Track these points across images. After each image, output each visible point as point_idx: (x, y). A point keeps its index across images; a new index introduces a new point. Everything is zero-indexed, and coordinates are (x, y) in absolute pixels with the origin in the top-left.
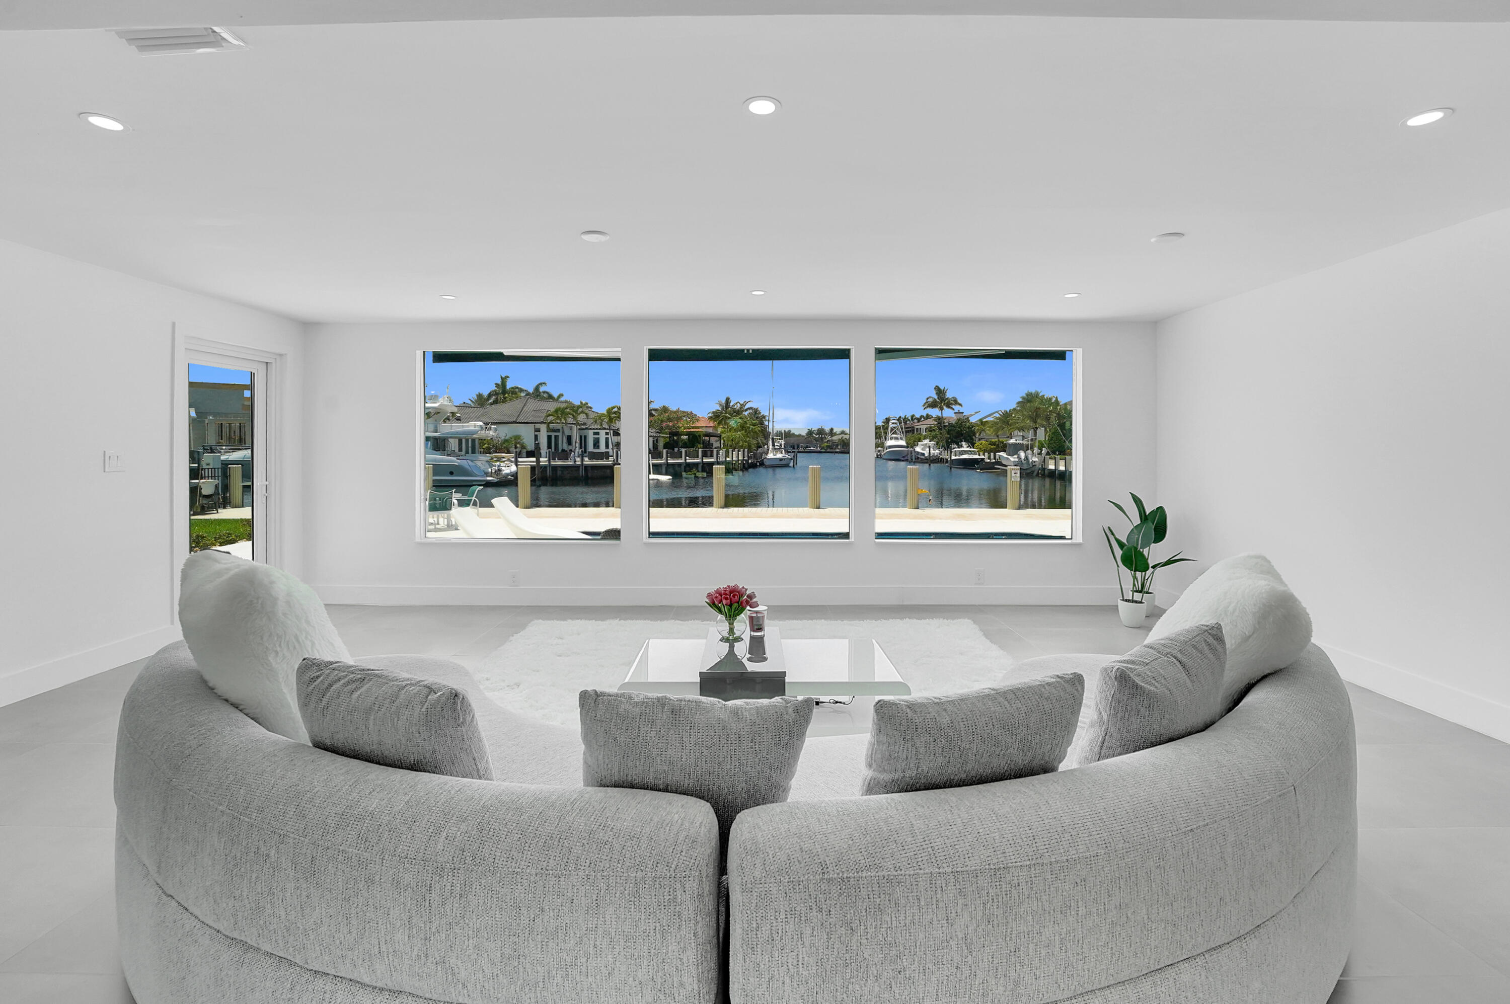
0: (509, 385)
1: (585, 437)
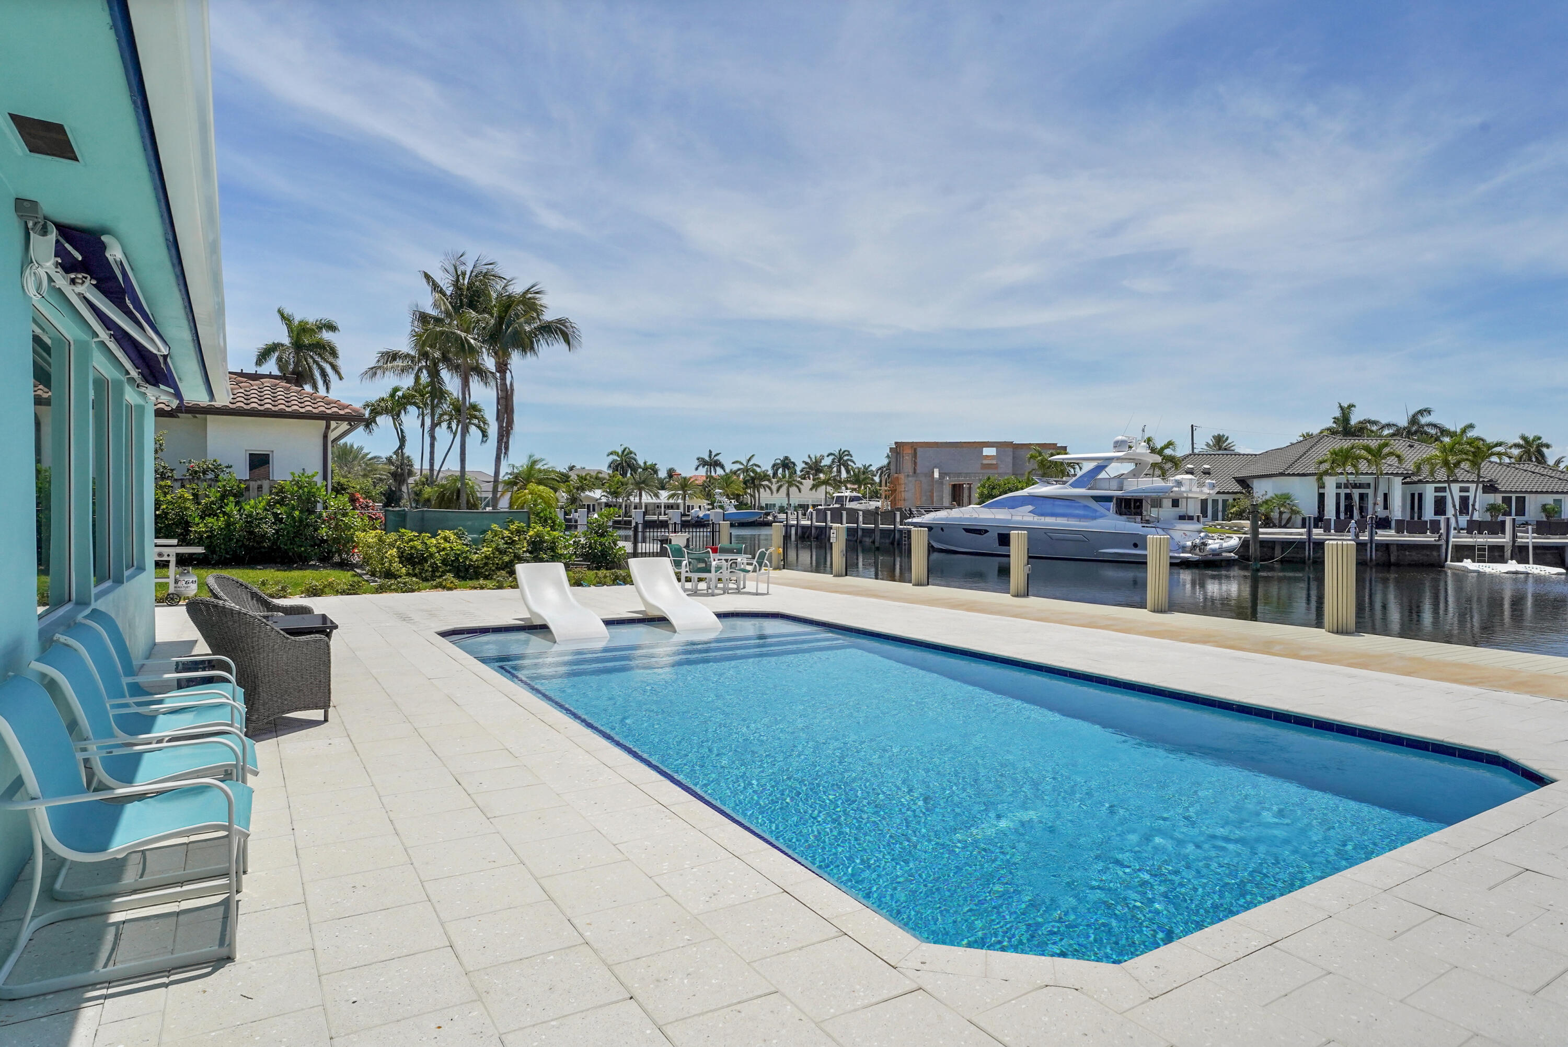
0: (1355, 419)
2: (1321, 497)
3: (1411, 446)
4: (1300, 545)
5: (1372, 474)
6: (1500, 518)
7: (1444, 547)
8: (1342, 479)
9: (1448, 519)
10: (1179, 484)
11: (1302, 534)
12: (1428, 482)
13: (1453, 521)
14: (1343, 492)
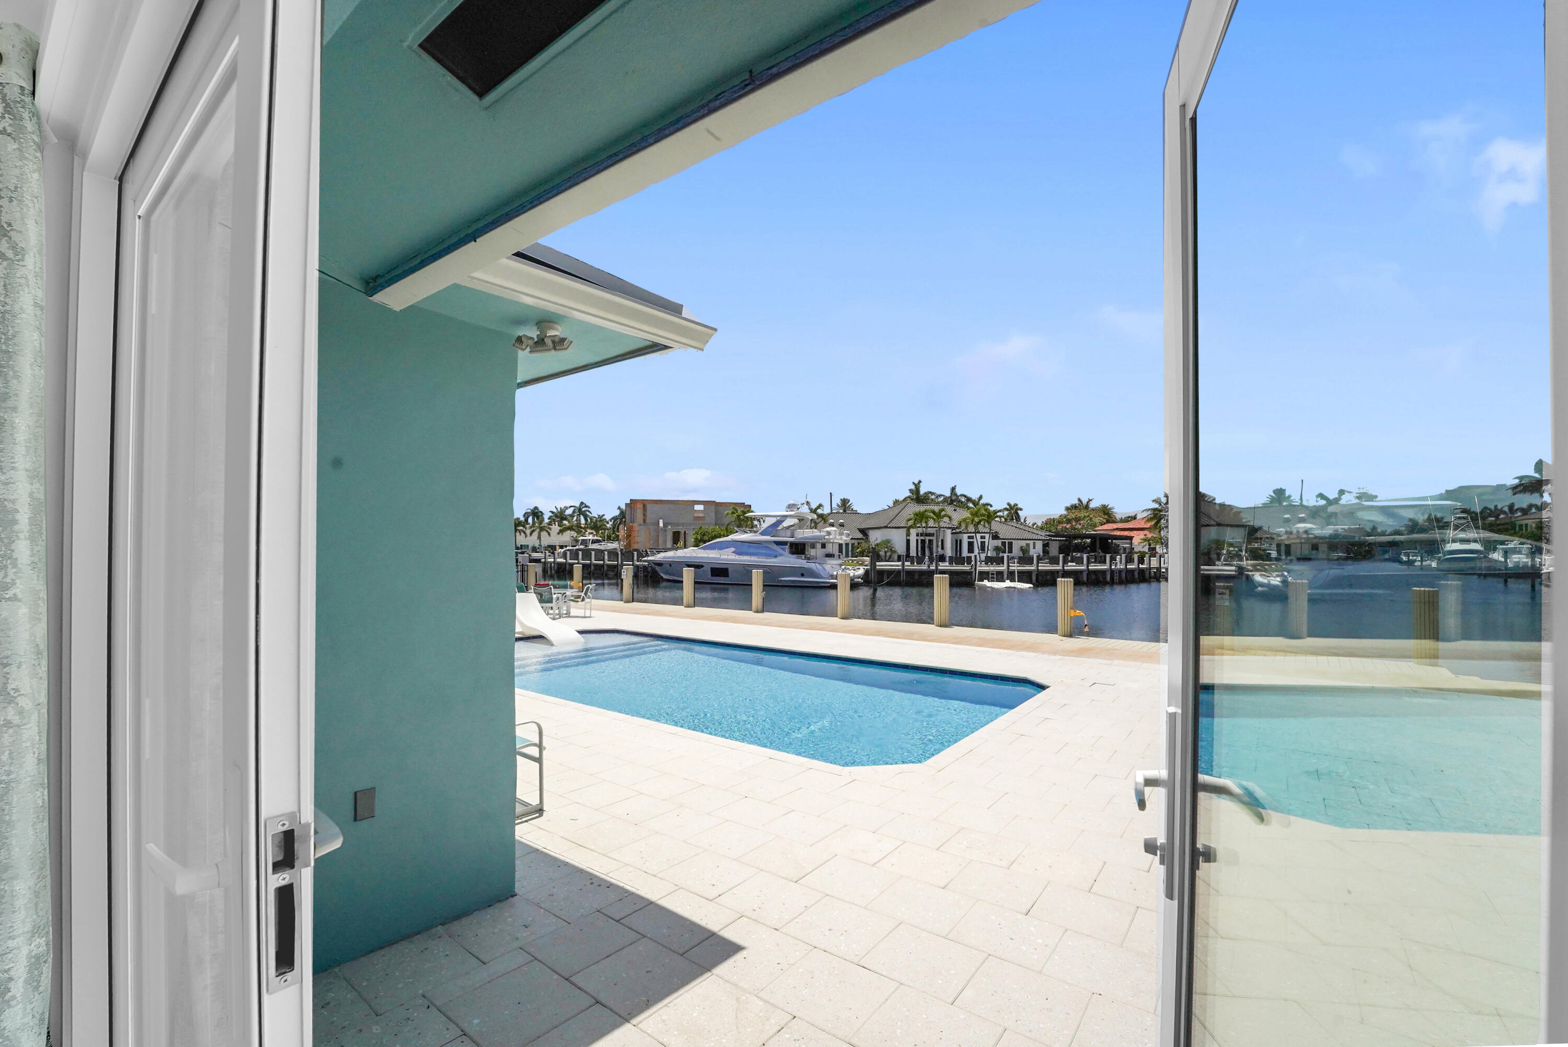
0: (922, 491)
1: (961, 540)
2: (908, 542)
3: (955, 510)
4: (899, 572)
5: (935, 527)
6: (1001, 555)
7: (974, 573)
8: (920, 531)
9: (976, 556)
10: (829, 533)
11: (898, 566)
12: (964, 533)
13: (978, 557)
14: (920, 538)
